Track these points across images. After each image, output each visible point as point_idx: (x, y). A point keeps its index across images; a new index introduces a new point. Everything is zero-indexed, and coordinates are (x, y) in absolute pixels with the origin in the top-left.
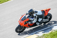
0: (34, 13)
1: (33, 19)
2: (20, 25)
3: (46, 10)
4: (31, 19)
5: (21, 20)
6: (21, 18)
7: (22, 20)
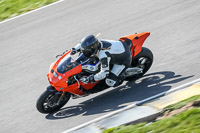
0: (99, 48)
1: (95, 68)
2: (53, 88)
3: (137, 38)
4: (89, 67)
5: (56, 70)
6: (55, 66)
7: (60, 71)
